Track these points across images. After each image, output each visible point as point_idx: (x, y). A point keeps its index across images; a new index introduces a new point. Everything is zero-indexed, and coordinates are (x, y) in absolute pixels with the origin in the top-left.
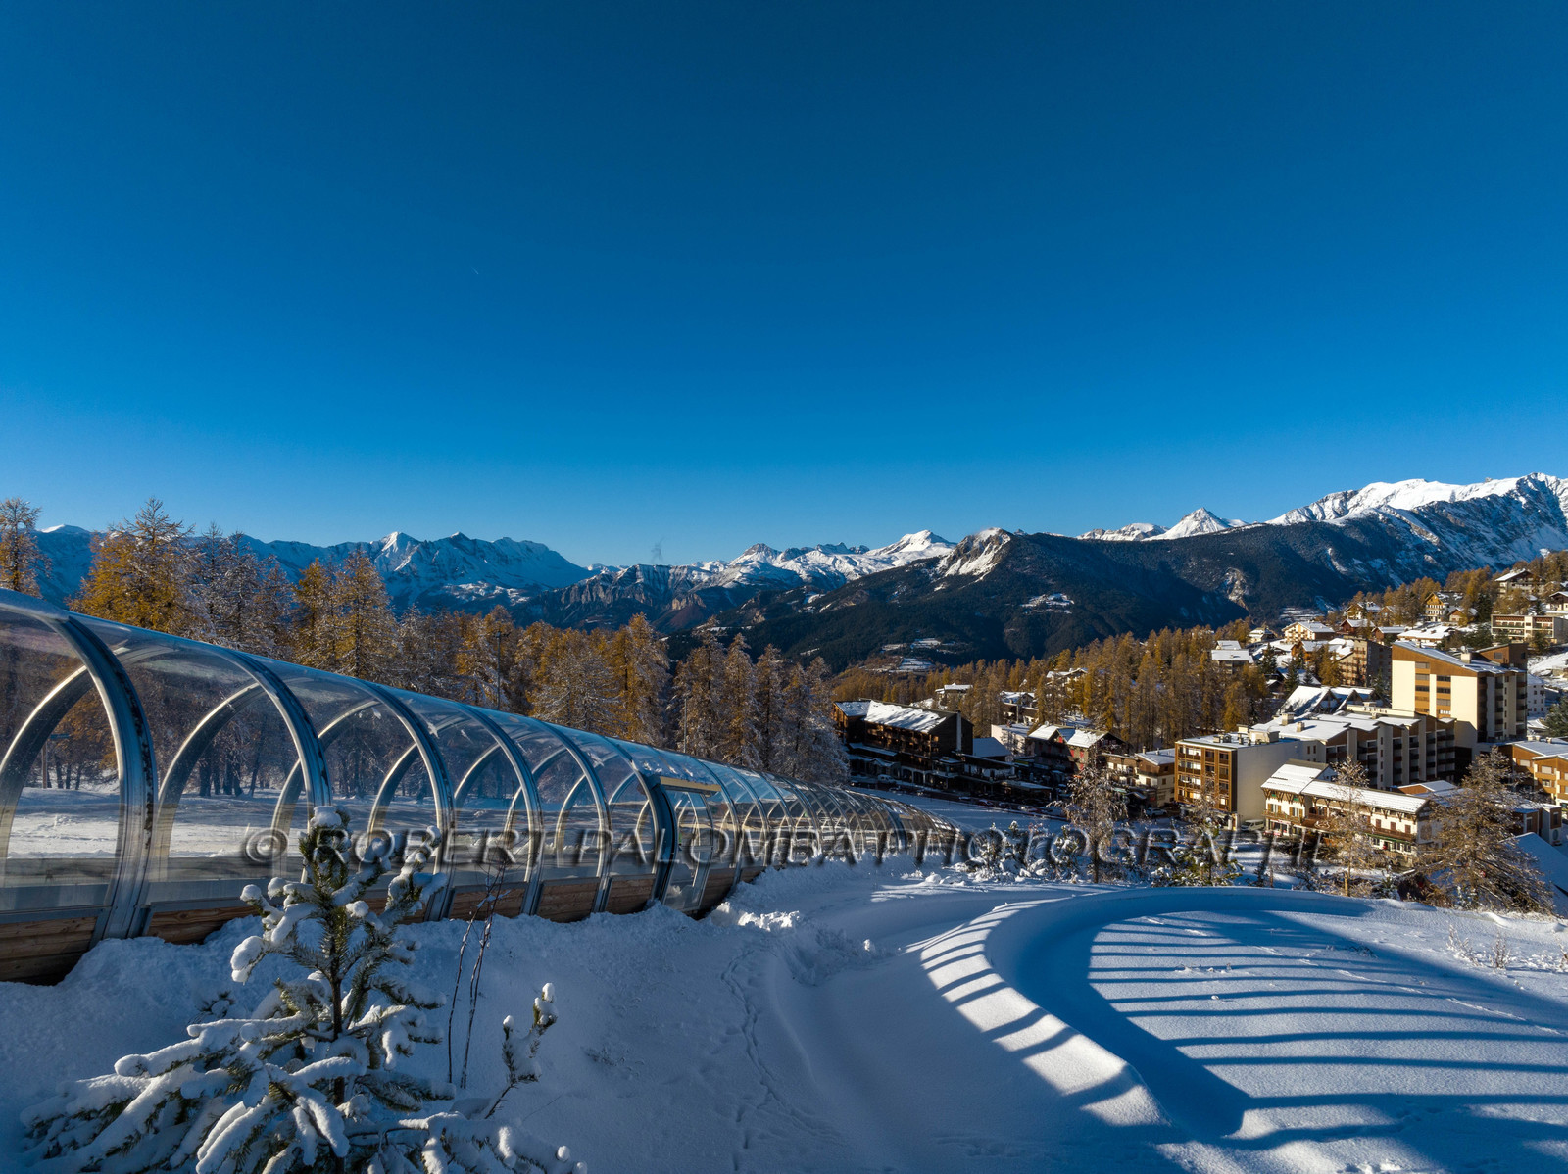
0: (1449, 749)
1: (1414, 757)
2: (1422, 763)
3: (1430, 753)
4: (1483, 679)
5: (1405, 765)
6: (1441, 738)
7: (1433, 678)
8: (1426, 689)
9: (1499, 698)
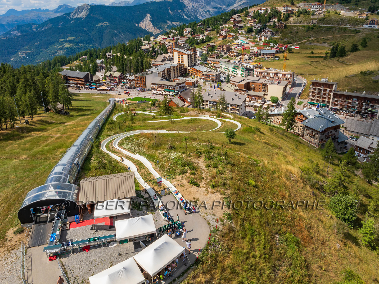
0: (183, 69)
1: (177, 72)
2: (179, 73)
3: (180, 70)
4: (188, 55)
5: (176, 73)
6: (182, 67)
7: (180, 55)
8: (179, 57)
9: (191, 58)
